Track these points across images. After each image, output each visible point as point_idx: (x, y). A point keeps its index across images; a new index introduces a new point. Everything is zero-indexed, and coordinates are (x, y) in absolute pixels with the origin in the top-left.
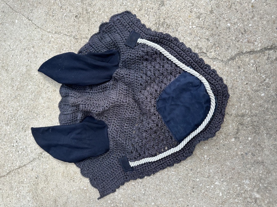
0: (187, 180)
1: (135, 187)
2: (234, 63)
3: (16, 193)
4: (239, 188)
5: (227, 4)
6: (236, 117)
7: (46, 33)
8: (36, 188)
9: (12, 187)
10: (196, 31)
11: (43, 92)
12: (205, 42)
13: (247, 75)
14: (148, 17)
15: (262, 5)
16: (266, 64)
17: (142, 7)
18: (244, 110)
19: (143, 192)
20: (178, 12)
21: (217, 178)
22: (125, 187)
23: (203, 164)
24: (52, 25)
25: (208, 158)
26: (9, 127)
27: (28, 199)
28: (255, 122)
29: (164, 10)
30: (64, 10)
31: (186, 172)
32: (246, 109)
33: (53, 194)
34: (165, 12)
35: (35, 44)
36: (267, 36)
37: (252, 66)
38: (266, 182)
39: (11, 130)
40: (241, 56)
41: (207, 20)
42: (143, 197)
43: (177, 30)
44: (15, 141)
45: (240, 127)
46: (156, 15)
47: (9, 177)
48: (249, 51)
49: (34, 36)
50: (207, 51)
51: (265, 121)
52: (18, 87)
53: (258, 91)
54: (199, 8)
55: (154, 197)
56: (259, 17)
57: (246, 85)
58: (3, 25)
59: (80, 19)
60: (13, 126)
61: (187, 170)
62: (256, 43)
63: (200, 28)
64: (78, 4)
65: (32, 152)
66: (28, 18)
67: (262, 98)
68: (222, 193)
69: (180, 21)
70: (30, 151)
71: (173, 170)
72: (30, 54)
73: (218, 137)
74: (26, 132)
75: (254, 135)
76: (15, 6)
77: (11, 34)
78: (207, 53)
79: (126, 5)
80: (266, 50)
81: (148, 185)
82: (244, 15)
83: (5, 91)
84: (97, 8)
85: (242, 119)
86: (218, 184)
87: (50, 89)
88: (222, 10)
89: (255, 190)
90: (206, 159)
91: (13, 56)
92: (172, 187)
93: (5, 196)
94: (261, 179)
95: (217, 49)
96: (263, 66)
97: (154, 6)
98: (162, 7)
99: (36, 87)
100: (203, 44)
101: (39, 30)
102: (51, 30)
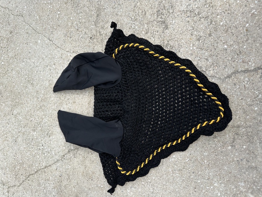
0: (190, 181)
1: (144, 186)
2: (231, 80)
3: (43, 189)
4: (236, 189)
5: (224, 28)
6: (233, 128)
7: (65, 52)
8: (60, 185)
9: (39, 184)
10: (196, 52)
11: (64, 104)
12: (205, 62)
13: (242, 91)
14: (153, 39)
15: (256, 29)
16: (259, 82)
17: (148, 30)
18: (240, 122)
19: (152, 191)
20: (180, 35)
21: (216, 180)
22: (136, 186)
23: (203, 168)
24: (70, 45)
25: (208, 163)
26: (35, 132)
27: (53, 194)
28: (249, 132)
29: (168, 33)
30: (80, 32)
31: (189, 175)
32: (241, 121)
33: (74, 191)
34: (168, 35)
35: (56, 61)
36: (260, 57)
37: (247, 84)
38: (259, 185)
39: (37, 135)
40: (237, 75)
41: (206, 42)
42: (152, 195)
43: (179, 51)
44: (41, 145)
45: (236, 137)
46: (161, 37)
47: (37, 175)
48: (244, 70)
49: (55, 54)
50: (206, 70)
51: (258, 132)
52: (42, 99)
53: (252, 106)
54: (199, 32)
55: (161, 195)
56: (253, 39)
57: (241, 100)
58: (27, 44)
59: (94, 40)
60: (39, 132)
61: (190, 173)
62: (250, 63)
63: (200, 49)
64: (92, 27)
65: (56, 155)
66: (49, 39)
67: (255, 111)
68: (220, 193)
69: (182, 43)
70: (54, 154)
71: (177, 172)
72: (52, 70)
73: (216, 145)
74: (50, 138)
75: (248, 143)
76: (37, 28)
77: (35, 52)
78: (206, 71)
79: (134, 29)
80: (259, 69)
81: (156, 185)
82: (239, 38)
83: (31, 102)
84: (109, 31)
85: (238, 129)
86: (217, 185)
87: (70, 101)
88: (219, 33)
89: (250, 191)
90: (206, 163)
91: (37, 72)
92: (177, 187)
93: (34, 191)
94: (255, 182)
95: (215, 68)
96: (256, 84)
97: (159, 29)
98: (167, 31)
99: (58, 99)
100: (203, 63)
101: (59, 49)
102: (69, 49)
